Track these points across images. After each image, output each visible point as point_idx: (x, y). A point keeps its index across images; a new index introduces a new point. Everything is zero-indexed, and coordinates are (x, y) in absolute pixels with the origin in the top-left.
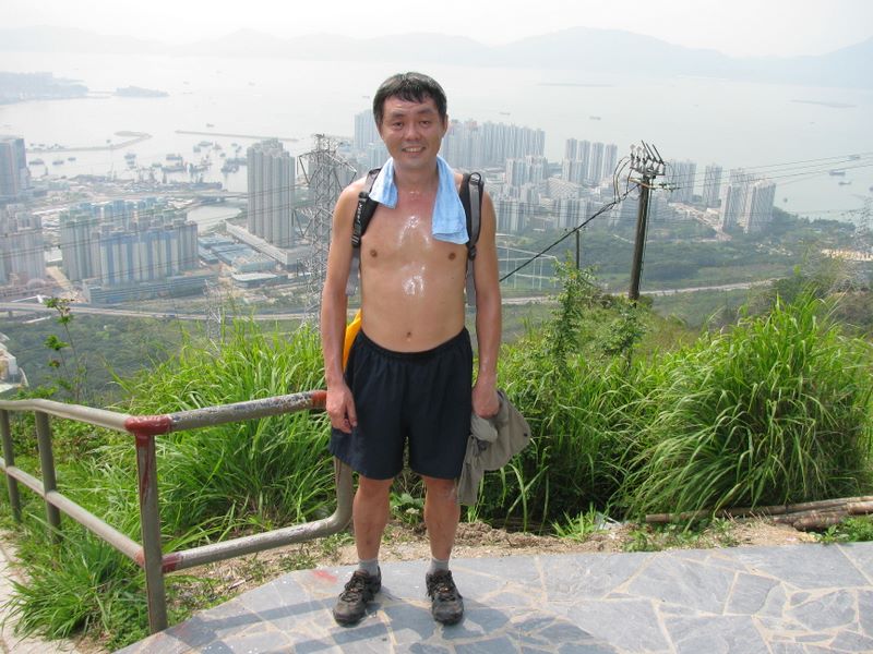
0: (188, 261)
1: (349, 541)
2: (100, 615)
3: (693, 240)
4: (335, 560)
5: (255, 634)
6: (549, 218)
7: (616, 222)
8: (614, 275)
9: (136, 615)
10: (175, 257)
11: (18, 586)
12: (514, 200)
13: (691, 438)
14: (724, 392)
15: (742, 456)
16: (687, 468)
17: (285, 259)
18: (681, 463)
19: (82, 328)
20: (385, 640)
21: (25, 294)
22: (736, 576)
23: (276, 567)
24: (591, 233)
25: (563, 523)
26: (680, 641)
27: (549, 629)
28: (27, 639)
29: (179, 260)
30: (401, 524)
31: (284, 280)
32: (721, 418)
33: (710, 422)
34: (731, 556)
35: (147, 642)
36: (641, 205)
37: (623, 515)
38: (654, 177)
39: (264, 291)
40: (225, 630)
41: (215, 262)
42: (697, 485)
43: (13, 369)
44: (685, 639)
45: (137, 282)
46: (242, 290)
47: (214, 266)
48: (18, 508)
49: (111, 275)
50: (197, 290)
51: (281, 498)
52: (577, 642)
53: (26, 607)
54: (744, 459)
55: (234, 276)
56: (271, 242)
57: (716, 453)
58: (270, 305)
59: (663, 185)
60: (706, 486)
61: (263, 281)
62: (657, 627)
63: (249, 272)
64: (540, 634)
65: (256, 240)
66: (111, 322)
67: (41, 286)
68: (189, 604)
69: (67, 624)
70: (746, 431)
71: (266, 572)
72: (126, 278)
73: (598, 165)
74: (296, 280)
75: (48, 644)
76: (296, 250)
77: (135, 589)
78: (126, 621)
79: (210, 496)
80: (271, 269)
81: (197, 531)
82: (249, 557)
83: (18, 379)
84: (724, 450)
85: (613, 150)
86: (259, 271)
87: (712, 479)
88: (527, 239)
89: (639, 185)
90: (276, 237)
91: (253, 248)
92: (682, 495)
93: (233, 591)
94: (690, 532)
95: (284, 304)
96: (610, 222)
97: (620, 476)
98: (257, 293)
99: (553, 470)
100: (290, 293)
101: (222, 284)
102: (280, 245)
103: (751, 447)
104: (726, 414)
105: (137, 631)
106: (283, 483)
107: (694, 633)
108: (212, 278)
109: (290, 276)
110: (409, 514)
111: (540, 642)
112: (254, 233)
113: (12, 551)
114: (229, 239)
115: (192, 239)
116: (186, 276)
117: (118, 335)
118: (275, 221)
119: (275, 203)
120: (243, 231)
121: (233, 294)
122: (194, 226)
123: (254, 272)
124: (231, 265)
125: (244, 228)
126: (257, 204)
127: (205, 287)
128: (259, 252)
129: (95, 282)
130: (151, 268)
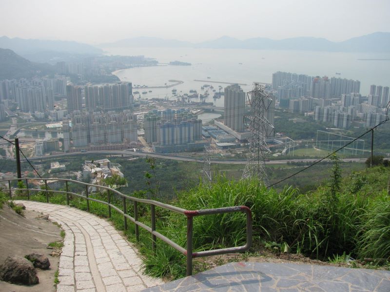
0: (197, 137)
6: (361, 122)
10: (192, 136)
12: (345, 113)
17: (239, 137)
21: (129, 148)
24: (381, 130)
29: (193, 137)
31: (239, 146)
39: (229, 151)
41: (209, 137)
45: (175, 145)
46: (221, 150)
47: (208, 139)
49: (164, 142)
50: (201, 150)
55: (217, 144)
56: (234, 129)
58: (232, 157)
61: (230, 146)
63: (223, 142)
65: (227, 128)
66: (164, 161)
67: (135, 144)
72: (171, 143)
73: (386, 97)
74: (245, 146)
76: (244, 133)
80: (233, 141)
86: (228, 142)
88: (350, 131)
90: (236, 128)
91: (226, 132)
95: (238, 157)
98: (227, 152)
100: (241, 152)
101: (212, 147)
102: (238, 131)
108: (208, 144)
109: (242, 145)
110: (275, 249)
112: (226, 125)
114: (216, 127)
115: (199, 127)
116: (196, 143)
117: (166, 167)
118: (236, 121)
119: (236, 113)
120: (221, 124)
121: (216, 152)
122: (200, 121)
123: (226, 142)
124: (216, 139)
125: (222, 122)
126: (228, 113)
127: (204, 148)
128: (228, 133)
129: (157, 144)
130: (181, 139)
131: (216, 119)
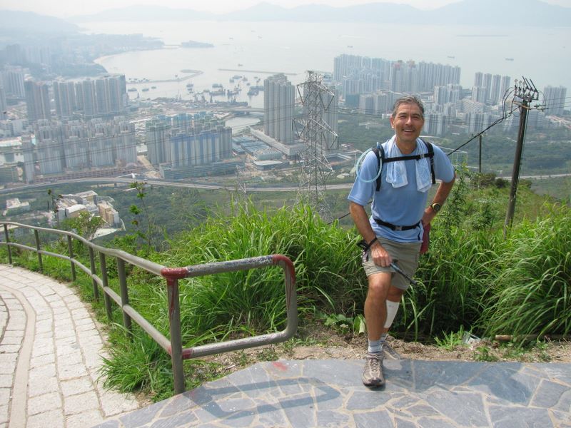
0: (226, 152)
1: (300, 344)
2: (150, 381)
3: (563, 141)
4: (291, 355)
5: (235, 399)
6: (463, 126)
7: (508, 129)
8: (507, 165)
9: (169, 382)
10: (217, 150)
11: (106, 361)
12: (440, 114)
13: (525, 287)
14: (548, 258)
15: (559, 300)
16: (521, 307)
17: (288, 152)
18: (519, 303)
19: (158, 194)
21: (124, 173)
22: (541, 382)
23: (254, 358)
24: (491, 136)
25: (442, 338)
26: (497, 421)
27: (414, 407)
28: (110, 391)
29: (220, 152)
30: (337, 333)
31: (287, 165)
32: (545, 275)
33: (539, 277)
34: (539, 368)
35: (172, 399)
36: (521, 120)
37: (482, 334)
38: (531, 101)
39: (274, 172)
40: (217, 396)
41: (243, 153)
42: (528, 318)
43: (117, 219)
44: (500, 421)
46: (260, 172)
47: (243, 156)
48: (110, 310)
50: (232, 172)
51: (262, 314)
52: (430, 417)
53: (110, 373)
54: (559, 303)
55: (255, 162)
56: (279, 141)
57: (543, 297)
58: (278, 182)
59: (537, 106)
60: (533, 319)
61: (274, 166)
62: (483, 411)
63: (264, 160)
64: (407, 410)
65: (269, 139)
66: (178, 191)
67: (134, 168)
68: (201, 378)
69: (131, 384)
70: (563, 284)
71: (248, 360)
73: (496, 90)
74: (296, 165)
75: (121, 395)
76: (295, 146)
77: (170, 367)
78: (164, 386)
79: (219, 312)
80: (278, 158)
81: (210, 333)
82: (239, 351)
83: (119, 225)
84: (548, 296)
85: (507, 79)
86: (271, 160)
87: (539, 314)
88: (447, 140)
89: (520, 106)
90: (282, 137)
91: (267, 144)
92: (518, 324)
93: (228, 371)
94: (522, 349)
95: (286, 181)
96: (505, 129)
97: (481, 309)
98: (269, 174)
99: (438, 302)
100: (291, 174)
101: (247, 167)
102: (285, 143)
103: (565, 295)
104: (550, 272)
105: (169, 392)
106: (264, 306)
107: (507, 417)
108: (241, 164)
109: (291, 163)
110: (342, 328)
111: (406, 416)
112: (268, 135)
113: (106, 337)
114: (251, 138)
115: (228, 138)
116: (223, 162)
117: (181, 199)
118: (282, 128)
119: (282, 115)
120: (261, 134)
121: (254, 174)
122: (230, 130)
123: (268, 160)
124: (253, 155)
125: (262, 131)
126: (270, 116)
127: (236, 169)
128: (271, 147)
129: (167, 166)
130: (202, 157)
131: (252, 126)
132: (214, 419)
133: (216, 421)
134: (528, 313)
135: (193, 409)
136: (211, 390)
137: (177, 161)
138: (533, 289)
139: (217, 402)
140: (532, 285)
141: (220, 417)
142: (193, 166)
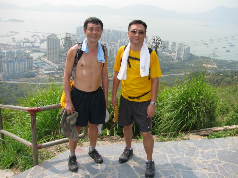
0: (30, 68)
1: (84, 141)
3: (168, 62)
4: (81, 146)
5: (63, 165)
10: (26, 67)
13: (173, 113)
14: (181, 101)
15: (186, 117)
16: (172, 121)
17: (57, 67)
18: (171, 119)
20: (97, 165)
22: (187, 147)
23: (65, 148)
25: (140, 136)
27: (140, 162)
29: (28, 67)
31: (57, 73)
32: (181, 107)
33: (178, 109)
34: (185, 142)
35: (33, 168)
37: (155, 134)
38: (159, 45)
39: (51, 76)
40: (55, 164)
41: (38, 68)
44: (175, 163)
46: (45, 76)
47: (37, 69)
50: (33, 76)
55: (43, 72)
56: (53, 62)
57: (180, 117)
58: (53, 80)
59: (161, 47)
60: (177, 125)
61: (51, 73)
62: (167, 160)
63: (47, 71)
65: (49, 62)
66: (9, 85)
68: (43, 158)
69: (9, 165)
70: (187, 111)
71: (63, 149)
72: (13, 72)
74: (61, 73)
75: (3, 171)
76: (60, 65)
77: (27, 155)
78: (26, 163)
79: (46, 130)
80: (53, 70)
81: (43, 139)
82: (58, 146)
84: (182, 116)
86: (50, 70)
87: (179, 123)
89: (155, 47)
90: (55, 61)
91: (48, 64)
92: (171, 127)
93: (54, 155)
94: (173, 137)
95: (57, 79)
97: (154, 123)
98: (49, 77)
100: (59, 76)
101: (40, 74)
102: (56, 63)
103: (189, 115)
105: (29, 166)
107: (177, 162)
108: (37, 72)
109: (59, 72)
112: (49, 60)
114: (42, 62)
115: (31, 61)
116: (29, 72)
117: (10, 88)
118: (55, 57)
119: (54, 52)
120: (46, 59)
121: (43, 77)
122: (32, 58)
123: (49, 70)
124: (42, 69)
125: (46, 58)
126: (50, 52)
127: (35, 75)
128: (50, 65)
129: (4, 74)
130: (20, 69)
131: (42, 56)
132: (55, 174)
133: (56, 175)
134: (175, 123)
135: (44, 171)
136: (51, 162)
137: (8, 72)
138: (176, 114)
139: (55, 167)
140: (176, 112)
141: (58, 173)
142: (16, 74)
